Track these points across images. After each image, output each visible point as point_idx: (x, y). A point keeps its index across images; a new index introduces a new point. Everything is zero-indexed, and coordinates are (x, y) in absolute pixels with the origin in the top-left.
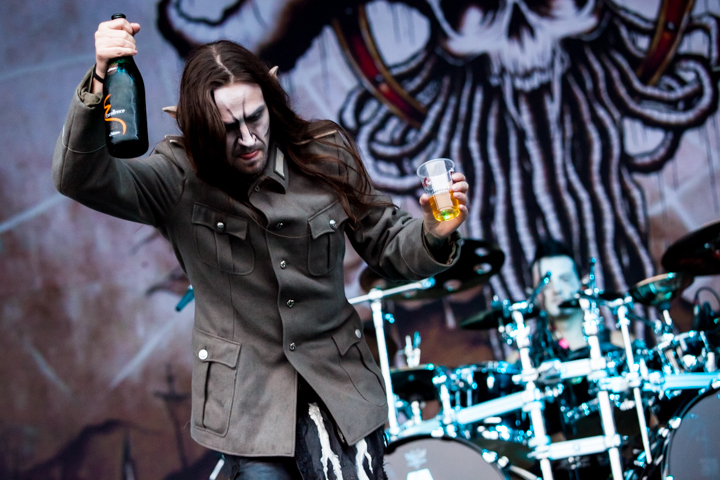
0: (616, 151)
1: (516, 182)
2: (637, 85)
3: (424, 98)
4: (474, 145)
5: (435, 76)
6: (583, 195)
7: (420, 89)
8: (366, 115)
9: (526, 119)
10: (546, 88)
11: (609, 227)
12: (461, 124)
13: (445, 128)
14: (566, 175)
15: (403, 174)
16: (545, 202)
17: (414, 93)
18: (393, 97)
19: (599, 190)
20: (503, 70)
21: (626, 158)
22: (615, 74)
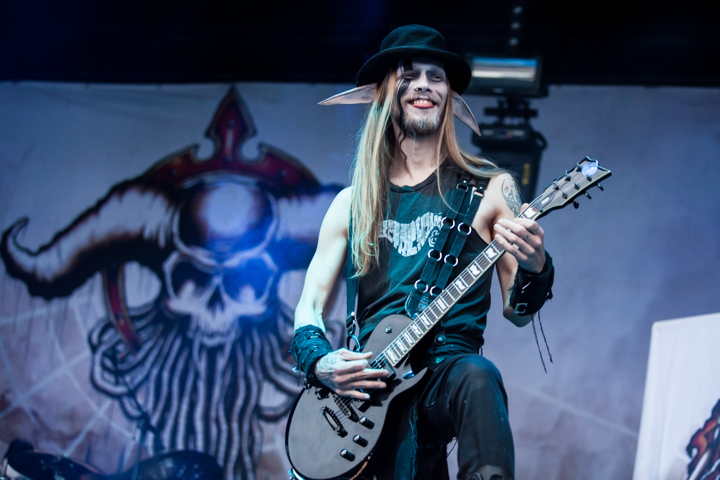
0: (253, 402)
1: (185, 407)
2: (279, 359)
3: (144, 335)
4: (166, 375)
5: (154, 322)
6: (224, 427)
7: (144, 328)
8: (106, 337)
9: (202, 366)
10: (220, 347)
11: (234, 453)
12: (161, 359)
13: (151, 359)
14: (217, 411)
15: (117, 383)
16: (199, 425)
17: (139, 330)
18: (125, 330)
19: (235, 426)
20: (198, 329)
21: (258, 409)
22: (267, 349)
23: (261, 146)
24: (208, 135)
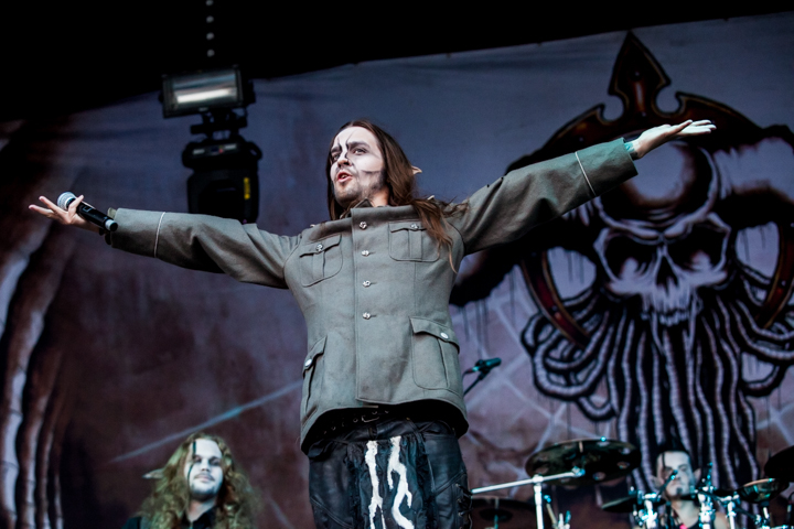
0: (735, 378)
1: (656, 397)
2: (754, 327)
3: (589, 326)
4: (625, 365)
5: (598, 310)
6: (708, 410)
7: (586, 319)
8: (542, 336)
9: (667, 348)
10: (684, 325)
11: (726, 436)
12: (616, 349)
13: (603, 351)
14: (695, 394)
15: (569, 384)
16: (678, 414)
17: (581, 322)
18: (564, 324)
19: (720, 406)
20: (651, 309)
21: (742, 384)
22: (738, 318)
23: (678, 95)
24: (611, 92)
